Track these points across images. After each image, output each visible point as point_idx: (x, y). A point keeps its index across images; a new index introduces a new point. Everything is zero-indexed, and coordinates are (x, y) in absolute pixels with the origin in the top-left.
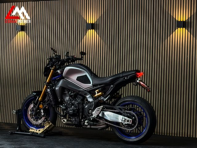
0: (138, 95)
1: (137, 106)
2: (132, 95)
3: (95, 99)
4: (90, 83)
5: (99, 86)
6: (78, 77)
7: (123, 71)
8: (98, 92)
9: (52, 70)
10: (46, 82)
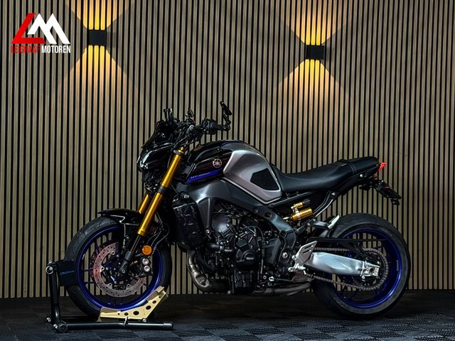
0: (375, 213)
1: (372, 237)
2: (362, 211)
3: (293, 223)
4: (278, 189)
5: (298, 195)
6: (254, 174)
7: (340, 158)
8: (300, 209)
9: (177, 156)
10: (161, 188)
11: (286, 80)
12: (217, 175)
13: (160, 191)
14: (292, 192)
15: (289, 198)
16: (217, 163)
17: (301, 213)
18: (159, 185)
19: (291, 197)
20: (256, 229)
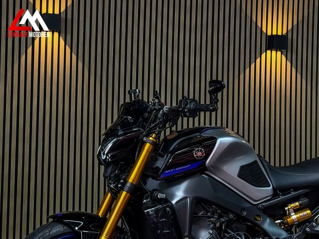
4: (270, 186)
6: (241, 167)
9: (148, 145)
10: (128, 185)
11: (247, 71)
12: (198, 168)
13: (126, 188)
14: (285, 190)
15: (282, 197)
16: (200, 154)
17: (298, 215)
18: (126, 181)
19: (284, 195)
20: (245, 235)
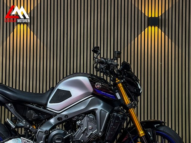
11: (136, 39)
